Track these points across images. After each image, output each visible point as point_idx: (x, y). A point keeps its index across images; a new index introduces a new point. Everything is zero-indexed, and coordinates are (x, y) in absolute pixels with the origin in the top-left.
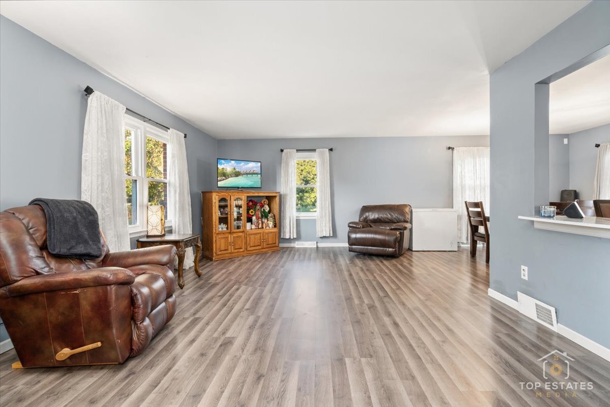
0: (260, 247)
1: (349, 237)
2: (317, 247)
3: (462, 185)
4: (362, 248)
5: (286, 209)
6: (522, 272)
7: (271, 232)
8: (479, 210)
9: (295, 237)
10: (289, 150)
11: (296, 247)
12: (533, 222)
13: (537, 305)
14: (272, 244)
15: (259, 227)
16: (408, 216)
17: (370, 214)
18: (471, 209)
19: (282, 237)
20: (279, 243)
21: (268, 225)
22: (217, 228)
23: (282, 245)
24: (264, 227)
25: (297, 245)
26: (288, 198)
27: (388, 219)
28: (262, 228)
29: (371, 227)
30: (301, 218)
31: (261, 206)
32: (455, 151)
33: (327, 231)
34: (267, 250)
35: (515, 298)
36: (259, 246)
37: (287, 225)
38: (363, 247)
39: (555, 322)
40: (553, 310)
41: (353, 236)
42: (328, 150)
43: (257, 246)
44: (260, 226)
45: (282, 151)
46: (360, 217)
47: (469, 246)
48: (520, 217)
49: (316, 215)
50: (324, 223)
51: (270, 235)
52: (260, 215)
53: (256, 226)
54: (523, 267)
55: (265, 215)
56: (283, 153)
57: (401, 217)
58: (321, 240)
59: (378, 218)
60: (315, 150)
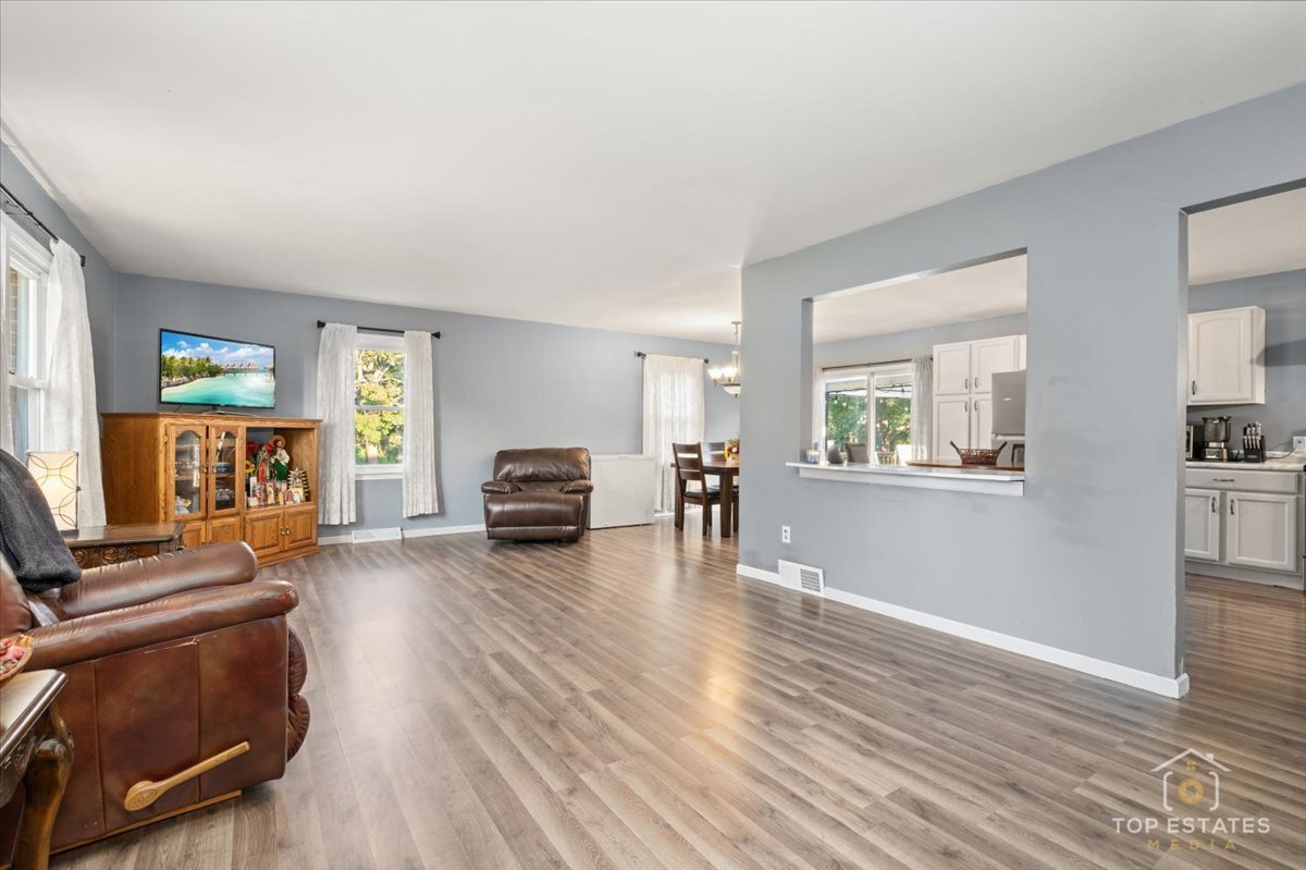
0: (275, 549)
1: (488, 512)
2: (403, 539)
3: (656, 416)
4: (515, 531)
5: (333, 456)
6: (784, 534)
7: (302, 513)
8: (695, 456)
9: (353, 519)
10: (339, 326)
11: (354, 542)
12: (798, 468)
13: (802, 571)
14: (304, 539)
15: (269, 502)
16: (585, 469)
17: (517, 465)
18: (680, 455)
19: (320, 522)
20: (317, 536)
21: (289, 497)
22: (171, 509)
23: (324, 541)
24: (282, 502)
25: (355, 538)
26: (337, 431)
27: (552, 474)
28: (277, 503)
29: (520, 490)
30: (364, 478)
31: (269, 452)
32: (647, 361)
33: (427, 505)
34: (292, 553)
35: (774, 569)
36: (273, 546)
37: (334, 495)
38: (517, 528)
39: (822, 585)
40: (820, 572)
41: (496, 508)
42: (429, 334)
43: (268, 547)
44: (271, 500)
45: (321, 325)
46: (496, 472)
47: (673, 514)
48: (788, 464)
49: (400, 471)
50: (421, 486)
51: (300, 519)
52: (268, 475)
53: (259, 499)
54: (784, 528)
55: (281, 473)
56: (324, 331)
57: (574, 471)
58: (410, 522)
59: (533, 474)
60: (403, 332)
